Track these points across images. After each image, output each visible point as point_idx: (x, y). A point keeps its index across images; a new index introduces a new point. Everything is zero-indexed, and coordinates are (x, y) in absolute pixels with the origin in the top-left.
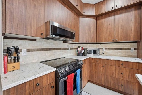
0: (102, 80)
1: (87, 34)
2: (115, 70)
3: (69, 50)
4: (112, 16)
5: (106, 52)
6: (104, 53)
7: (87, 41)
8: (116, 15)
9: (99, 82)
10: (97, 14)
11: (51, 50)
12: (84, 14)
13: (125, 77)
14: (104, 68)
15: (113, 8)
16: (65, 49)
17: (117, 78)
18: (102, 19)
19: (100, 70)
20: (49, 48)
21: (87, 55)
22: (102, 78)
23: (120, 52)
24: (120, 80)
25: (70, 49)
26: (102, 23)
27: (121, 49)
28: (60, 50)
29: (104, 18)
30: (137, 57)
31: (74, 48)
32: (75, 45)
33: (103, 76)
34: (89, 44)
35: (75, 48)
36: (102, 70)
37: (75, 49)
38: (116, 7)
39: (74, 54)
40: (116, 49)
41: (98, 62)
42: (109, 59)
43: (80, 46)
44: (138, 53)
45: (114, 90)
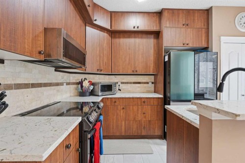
0: (121, 129)
1: (98, 59)
2: (138, 110)
3: (64, 86)
4: (132, 38)
5: (123, 87)
6: (120, 90)
7: (98, 70)
8: (137, 37)
9: (118, 134)
10: (113, 28)
11: (33, 86)
12: (95, 22)
13: (147, 116)
14: (125, 111)
15: (134, 28)
16: (57, 84)
17: (139, 121)
18: (119, 38)
19: (119, 113)
20: (31, 82)
21: (100, 94)
22: (122, 126)
23: (139, 87)
24: (143, 121)
25: (67, 85)
26: (119, 44)
27: (139, 83)
28: (50, 86)
29: (123, 38)
30: (155, 92)
31: (71, 82)
32: (75, 77)
33: (123, 123)
34: (98, 76)
35: (74, 81)
36: (122, 114)
37: (74, 84)
38: (138, 27)
39: (72, 95)
40: (135, 83)
41: (116, 104)
42: (131, 96)
43: (85, 79)
44: (155, 87)
45: (136, 137)
